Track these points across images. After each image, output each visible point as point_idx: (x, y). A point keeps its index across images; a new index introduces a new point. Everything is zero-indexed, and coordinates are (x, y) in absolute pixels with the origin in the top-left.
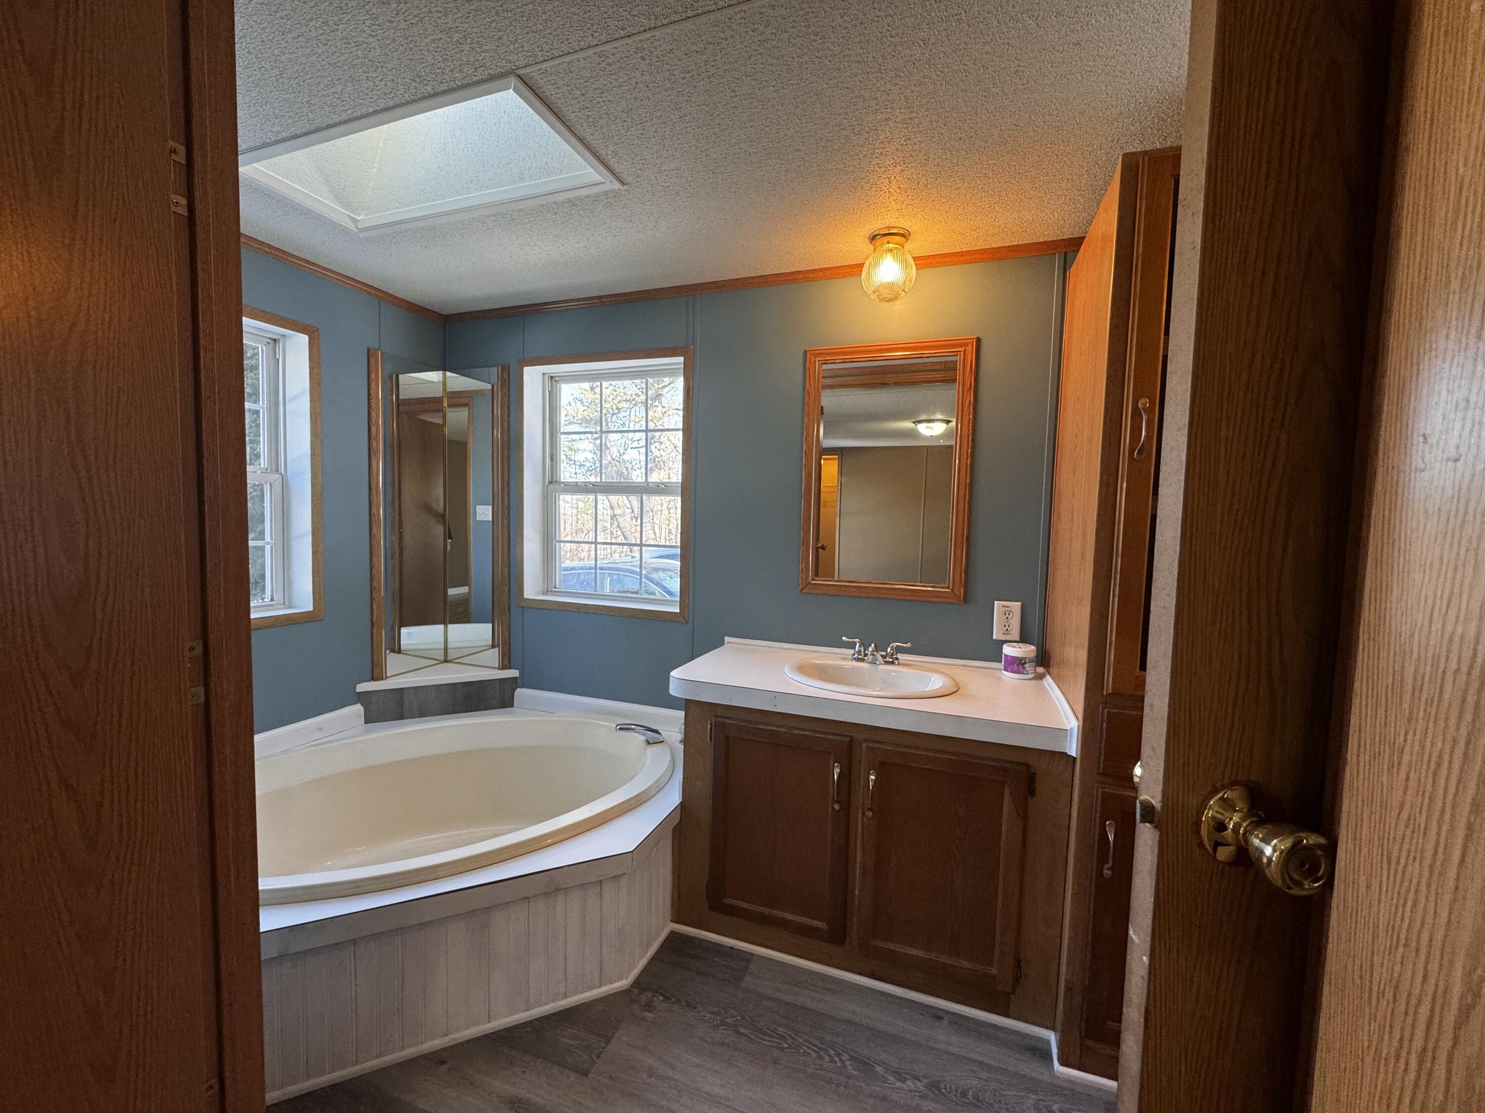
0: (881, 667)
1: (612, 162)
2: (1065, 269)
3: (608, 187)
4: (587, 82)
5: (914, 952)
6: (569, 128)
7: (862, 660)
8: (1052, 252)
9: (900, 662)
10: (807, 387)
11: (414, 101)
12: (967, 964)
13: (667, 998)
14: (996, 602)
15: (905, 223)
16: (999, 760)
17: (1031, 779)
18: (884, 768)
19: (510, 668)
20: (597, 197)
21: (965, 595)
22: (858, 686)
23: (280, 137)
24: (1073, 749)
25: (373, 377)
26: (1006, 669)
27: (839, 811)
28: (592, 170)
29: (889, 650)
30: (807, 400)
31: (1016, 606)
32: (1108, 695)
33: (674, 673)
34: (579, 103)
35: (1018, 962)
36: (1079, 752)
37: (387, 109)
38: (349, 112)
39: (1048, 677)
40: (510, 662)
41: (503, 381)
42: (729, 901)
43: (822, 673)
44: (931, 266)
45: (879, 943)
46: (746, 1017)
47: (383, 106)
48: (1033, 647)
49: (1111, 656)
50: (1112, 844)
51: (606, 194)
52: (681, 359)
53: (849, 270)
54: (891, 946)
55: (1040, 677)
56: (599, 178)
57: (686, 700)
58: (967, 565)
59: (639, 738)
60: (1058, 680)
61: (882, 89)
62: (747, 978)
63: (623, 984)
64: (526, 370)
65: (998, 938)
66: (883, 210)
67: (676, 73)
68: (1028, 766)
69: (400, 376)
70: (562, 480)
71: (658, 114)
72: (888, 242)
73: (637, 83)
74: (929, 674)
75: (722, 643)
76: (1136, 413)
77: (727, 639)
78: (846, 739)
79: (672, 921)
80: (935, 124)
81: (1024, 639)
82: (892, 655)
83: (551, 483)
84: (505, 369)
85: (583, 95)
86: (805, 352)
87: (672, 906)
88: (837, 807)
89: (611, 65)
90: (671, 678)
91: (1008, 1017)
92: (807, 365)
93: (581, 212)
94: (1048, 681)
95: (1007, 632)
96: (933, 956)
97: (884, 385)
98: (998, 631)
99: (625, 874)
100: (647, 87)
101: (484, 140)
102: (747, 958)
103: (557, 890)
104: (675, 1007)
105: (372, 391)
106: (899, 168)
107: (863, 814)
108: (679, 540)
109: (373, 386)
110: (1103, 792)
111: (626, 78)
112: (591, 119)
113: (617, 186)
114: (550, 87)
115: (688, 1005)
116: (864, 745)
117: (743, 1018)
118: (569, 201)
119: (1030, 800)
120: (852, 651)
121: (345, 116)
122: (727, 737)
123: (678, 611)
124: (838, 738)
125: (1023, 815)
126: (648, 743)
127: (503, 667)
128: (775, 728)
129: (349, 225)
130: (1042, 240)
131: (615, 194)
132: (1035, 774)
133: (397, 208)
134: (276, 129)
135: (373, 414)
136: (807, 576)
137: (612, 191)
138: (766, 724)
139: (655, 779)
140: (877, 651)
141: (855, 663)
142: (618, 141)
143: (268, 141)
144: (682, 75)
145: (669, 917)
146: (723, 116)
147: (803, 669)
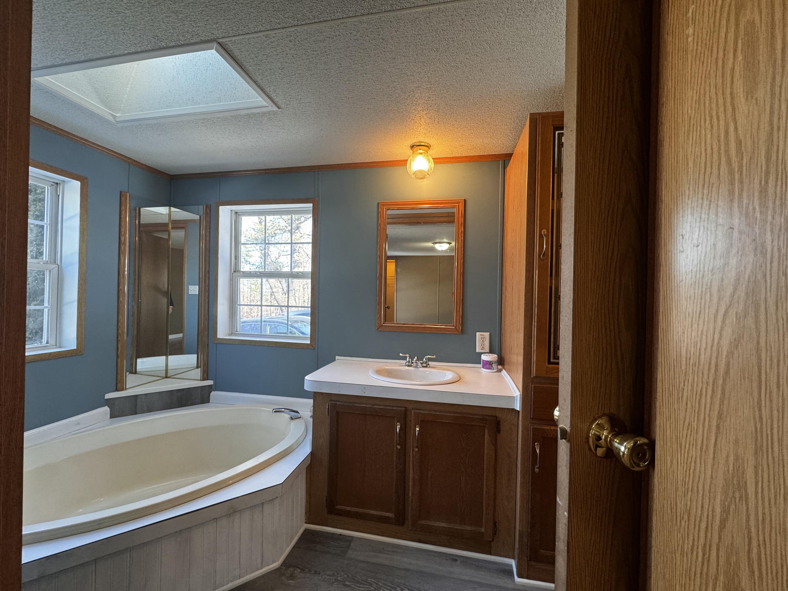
0: (420, 369)
1: (273, 95)
2: (504, 168)
3: (270, 109)
4: (259, 50)
5: (442, 525)
6: (248, 74)
7: (410, 366)
8: (498, 159)
9: (430, 366)
10: (380, 221)
11: (153, 50)
12: (469, 528)
13: (302, 570)
14: (477, 333)
15: (428, 140)
16: (482, 415)
17: (498, 424)
18: (423, 423)
19: (208, 380)
20: (264, 114)
21: (462, 330)
22: (408, 379)
23: (64, 62)
24: (518, 407)
25: (123, 208)
26: (483, 367)
27: (400, 449)
28: (261, 99)
29: (424, 359)
30: (379, 228)
31: (487, 334)
32: (534, 377)
33: (307, 378)
34: (254, 61)
35: (495, 524)
36: (521, 408)
37: (136, 53)
38: (111, 52)
39: (504, 370)
40: (207, 376)
41: (207, 213)
42: (339, 507)
43: (389, 374)
44: (441, 163)
45: (423, 522)
46: (350, 575)
47: (133, 50)
48: (496, 356)
49: (534, 358)
50: (538, 455)
51: (269, 112)
52: (311, 205)
53: (400, 163)
54: (429, 523)
55: (500, 371)
56: (265, 104)
57: (314, 392)
58: (462, 314)
59: (286, 416)
60: (509, 372)
61: (416, 71)
62: (350, 552)
63: (276, 565)
64: (221, 208)
65: (484, 512)
66: (417, 133)
67: (309, 51)
68: (496, 416)
69: (142, 209)
70: (242, 270)
71: (299, 72)
72: (420, 149)
73: (287, 54)
74: (445, 372)
75: (334, 360)
76: (541, 237)
77: (337, 357)
78: (403, 409)
79: (306, 523)
80: (442, 92)
81: (491, 351)
82: (426, 362)
83: (235, 271)
84: (208, 207)
85: (256, 57)
86: (378, 203)
87: (306, 513)
88: (399, 447)
89: (272, 43)
90: (305, 381)
91: (491, 555)
92: (380, 209)
93: (255, 122)
94: (504, 372)
95: (483, 348)
96: (451, 526)
97: (419, 223)
98: (478, 348)
99: (277, 497)
100: (293, 56)
101: (198, 78)
102: (350, 539)
103: (235, 512)
104: (308, 575)
105: (122, 216)
106: (425, 112)
107: (413, 450)
108: (310, 303)
109: (123, 213)
110: (533, 428)
111: (281, 50)
112: (260, 71)
113: (275, 109)
114: (237, 51)
115: (316, 572)
116: (413, 412)
117: (348, 576)
118: (247, 115)
119: (498, 434)
120: (405, 361)
121: (108, 54)
122: (338, 412)
123: (309, 343)
124: (400, 409)
125: (495, 443)
126: (292, 418)
127: (204, 379)
128: (364, 406)
129: (111, 118)
130: (493, 154)
131: (275, 113)
132: (500, 421)
133: (142, 111)
134: (62, 57)
135: (123, 230)
136: (381, 321)
137: (273, 111)
138: (358, 403)
139: (295, 440)
140: (418, 360)
141: (407, 368)
142: (276, 85)
143: (56, 63)
144: (312, 53)
145: (304, 520)
146: (334, 77)
147: (379, 372)
